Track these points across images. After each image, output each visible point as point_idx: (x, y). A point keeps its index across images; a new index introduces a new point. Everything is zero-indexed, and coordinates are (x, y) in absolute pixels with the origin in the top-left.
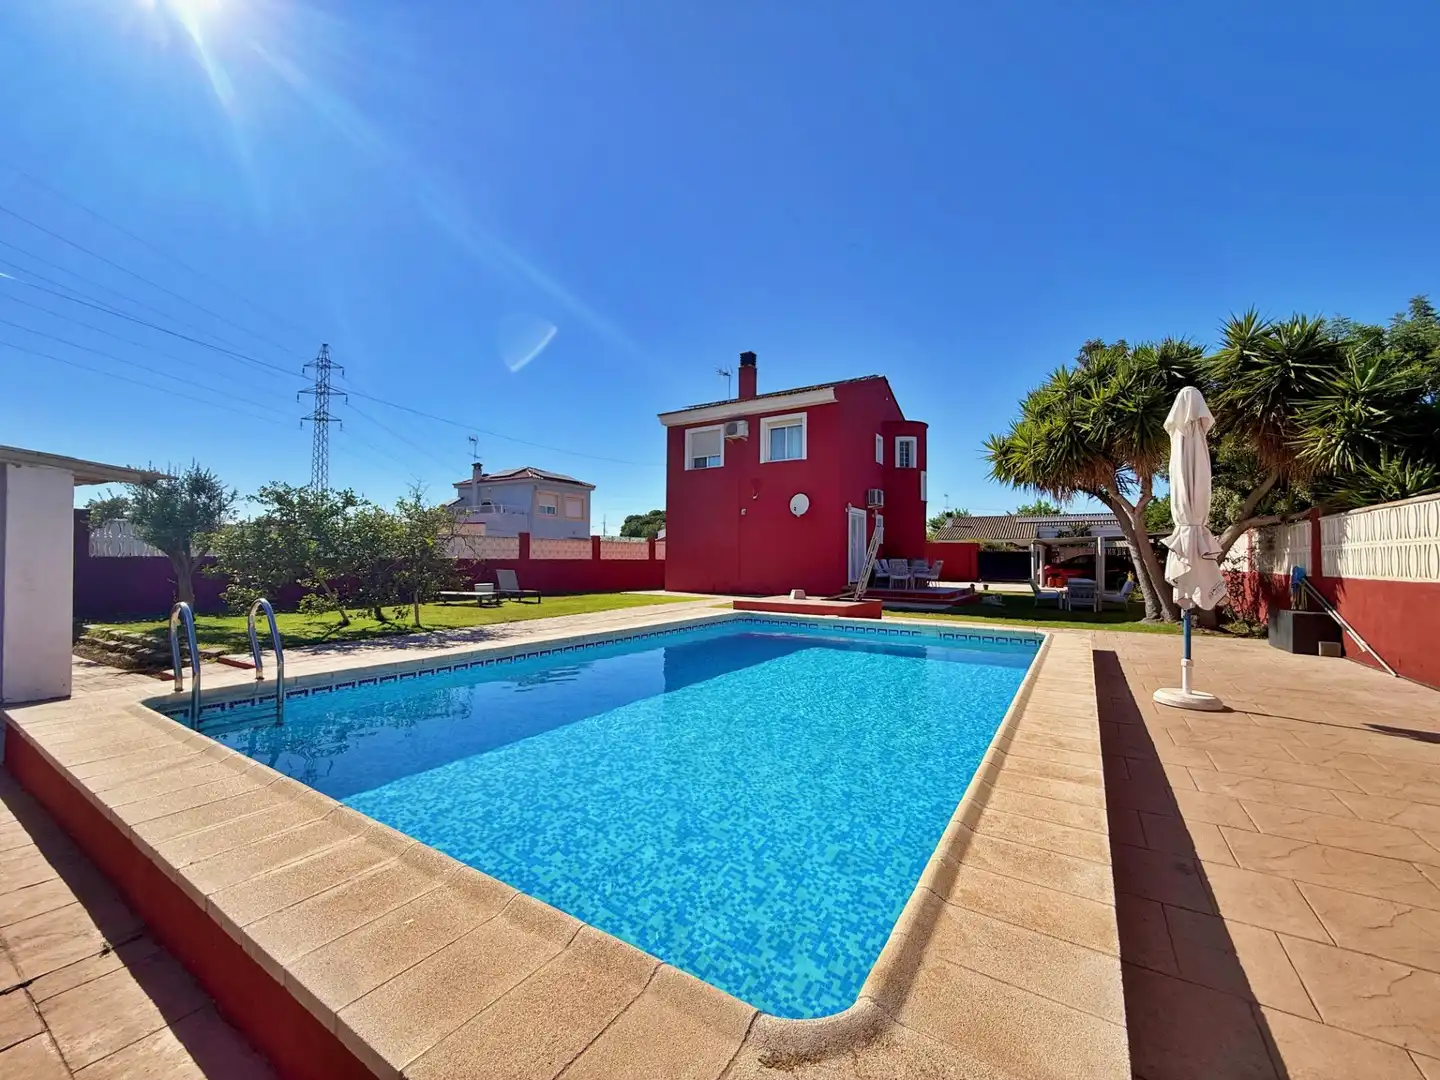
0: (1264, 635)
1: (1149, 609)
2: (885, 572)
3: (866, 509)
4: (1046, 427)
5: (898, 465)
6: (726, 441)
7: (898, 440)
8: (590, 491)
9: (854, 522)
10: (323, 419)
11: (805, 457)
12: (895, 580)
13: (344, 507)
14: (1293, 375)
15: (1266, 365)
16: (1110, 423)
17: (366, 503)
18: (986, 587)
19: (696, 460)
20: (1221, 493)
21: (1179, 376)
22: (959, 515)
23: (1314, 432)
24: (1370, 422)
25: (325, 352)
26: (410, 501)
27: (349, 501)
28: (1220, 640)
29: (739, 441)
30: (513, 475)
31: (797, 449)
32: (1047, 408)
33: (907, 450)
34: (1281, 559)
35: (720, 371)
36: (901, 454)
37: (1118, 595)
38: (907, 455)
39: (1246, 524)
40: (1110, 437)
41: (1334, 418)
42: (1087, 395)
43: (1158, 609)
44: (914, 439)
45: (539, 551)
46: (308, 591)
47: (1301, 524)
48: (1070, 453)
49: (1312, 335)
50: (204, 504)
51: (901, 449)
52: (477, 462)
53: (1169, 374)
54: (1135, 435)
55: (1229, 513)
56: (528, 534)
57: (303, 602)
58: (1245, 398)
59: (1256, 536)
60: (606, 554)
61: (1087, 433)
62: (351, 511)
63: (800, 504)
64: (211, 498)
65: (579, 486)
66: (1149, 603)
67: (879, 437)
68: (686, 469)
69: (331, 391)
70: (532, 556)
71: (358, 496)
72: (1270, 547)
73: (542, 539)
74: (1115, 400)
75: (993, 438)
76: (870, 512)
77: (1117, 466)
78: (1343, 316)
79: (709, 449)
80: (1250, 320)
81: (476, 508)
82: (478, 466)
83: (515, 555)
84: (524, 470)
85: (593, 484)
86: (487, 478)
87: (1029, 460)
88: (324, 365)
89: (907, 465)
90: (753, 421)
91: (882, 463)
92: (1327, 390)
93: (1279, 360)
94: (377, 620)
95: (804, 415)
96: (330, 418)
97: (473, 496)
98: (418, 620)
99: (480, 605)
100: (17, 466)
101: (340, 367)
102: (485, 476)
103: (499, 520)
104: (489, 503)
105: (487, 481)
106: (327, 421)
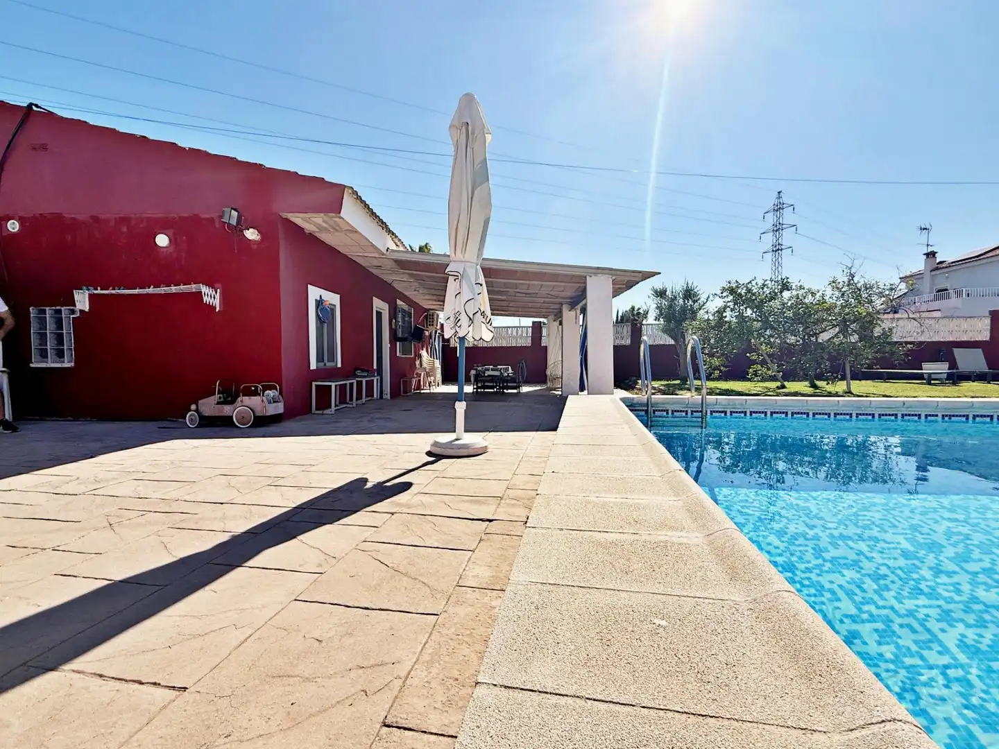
10: (778, 249)
13: (781, 292)
17: (801, 287)
25: (779, 197)
27: (785, 286)
30: (977, 256)
46: (754, 362)
50: (691, 305)
52: (930, 249)
57: (751, 370)
62: (786, 294)
64: (695, 302)
69: (784, 226)
71: (794, 281)
81: (928, 296)
82: (931, 255)
83: (984, 336)
86: (944, 265)
88: (778, 208)
94: (810, 387)
96: (783, 247)
97: (925, 285)
98: (848, 385)
99: (930, 384)
100: (591, 276)
101: (792, 205)
102: (941, 263)
103: (960, 305)
104: (947, 290)
105: (943, 268)
106: (781, 250)
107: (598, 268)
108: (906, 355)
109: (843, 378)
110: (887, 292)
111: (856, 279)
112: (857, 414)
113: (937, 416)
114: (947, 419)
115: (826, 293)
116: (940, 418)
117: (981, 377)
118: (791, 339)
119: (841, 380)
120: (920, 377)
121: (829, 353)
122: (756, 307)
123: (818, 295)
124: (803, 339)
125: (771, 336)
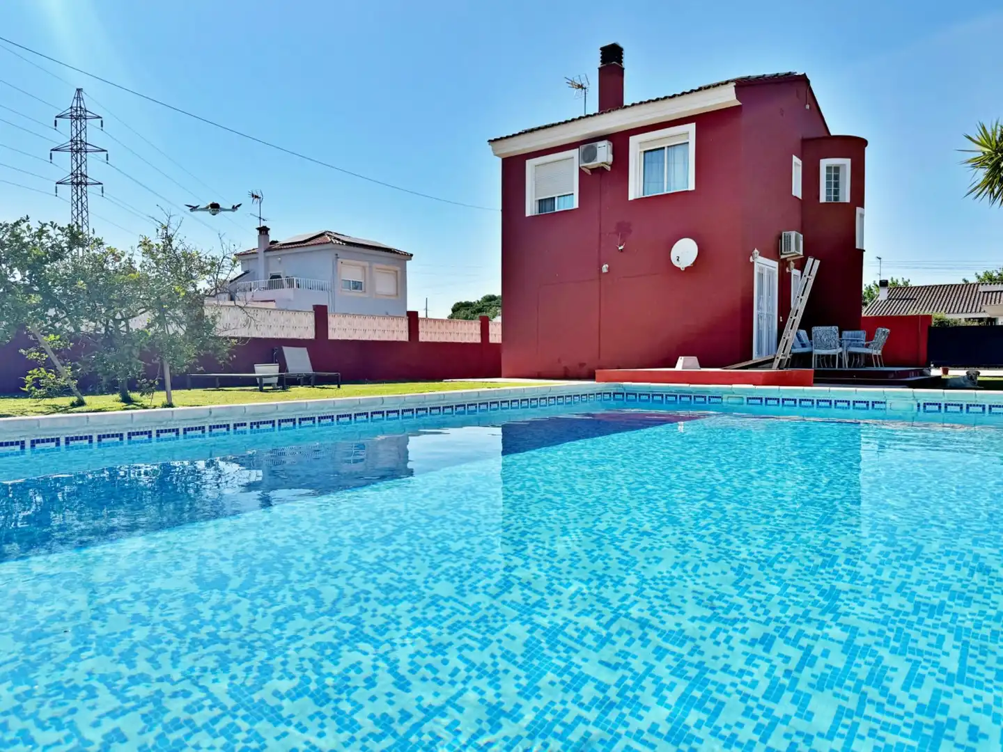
2: (803, 345)
3: (778, 259)
5: (823, 199)
6: (581, 171)
7: (824, 163)
8: (405, 260)
9: (761, 275)
10: (81, 183)
11: (692, 187)
12: (819, 356)
18: (945, 371)
19: (540, 201)
22: (896, 287)
25: (79, 98)
26: (157, 241)
29: (599, 171)
30: (305, 241)
31: (681, 175)
33: (837, 177)
35: (572, 82)
36: (828, 184)
38: (837, 185)
44: (847, 162)
45: (339, 330)
46: (34, 364)
51: (828, 177)
52: (263, 224)
56: (325, 308)
57: (28, 378)
60: (426, 335)
63: (685, 252)
65: (392, 255)
67: (796, 161)
68: (528, 214)
69: (88, 147)
70: (332, 335)
73: (345, 315)
75: (984, 128)
76: (784, 264)
79: (558, 185)
81: (263, 282)
82: (264, 231)
83: (310, 334)
84: (322, 235)
85: (409, 252)
86: (276, 246)
88: (78, 115)
89: (836, 199)
90: (620, 141)
91: (800, 196)
94: (122, 401)
95: (691, 128)
96: (89, 181)
97: (260, 268)
98: (169, 396)
99: (261, 390)
101: (99, 117)
102: (274, 242)
103: (292, 297)
104: (279, 277)
105: (275, 249)
106: (86, 184)
108: (231, 353)
109: (162, 387)
110: (209, 268)
111: (175, 244)
112: (158, 431)
113: (245, 424)
114: (255, 427)
115: (134, 258)
116: (248, 428)
117: (307, 381)
118: (87, 326)
119: (158, 389)
120: (252, 382)
121: (141, 349)
122: (29, 267)
123: (123, 260)
124: (107, 326)
125: (56, 319)
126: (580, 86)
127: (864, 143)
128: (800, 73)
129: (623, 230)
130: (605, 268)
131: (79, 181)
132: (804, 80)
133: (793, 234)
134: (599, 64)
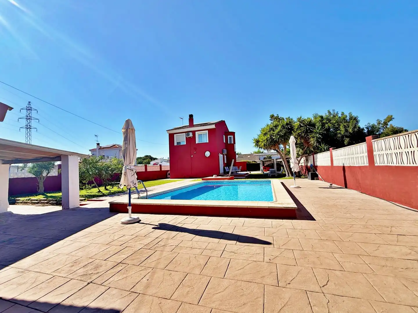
0: (307, 178)
1: (287, 175)
2: (228, 170)
3: (222, 154)
4: (266, 138)
5: (229, 143)
6: (186, 137)
7: (229, 136)
9: (220, 157)
11: (208, 142)
14: (308, 129)
15: (304, 126)
16: (278, 137)
18: (250, 173)
19: (177, 143)
20: (298, 149)
21: (290, 127)
23: (312, 139)
24: (319, 138)
25: (29, 104)
28: (300, 179)
29: (190, 137)
30: (111, 147)
31: (205, 139)
32: (266, 133)
33: (231, 139)
34: (309, 162)
35: (180, 118)
37: (280, 172)
38: (231, 140)
39: (303, 156)
40: (279, 140)
41: (314, 137)
42: (274, 131)
43: (289, 174)
44: (232, 136)
47: (311, 156)
48: (271, 143)
49: (310, 122)
51: (229, 139)
52: (98, 143)
53: (288, 127)
54: (283, 139)
55: (300, 153)
58: (301, 132)
59: (305, 158)
60: (149, 170)
61: (274, 139)
63: (208, 154)
66: (287, 173)
67: (224, 136)
68: (175, 145)
69: (32, 118)
72: (307, 160)
74: (279, 132)
75: (254, 138)
76: (223, 155)
77: (279, 144)
78: (317, 113)
79: (181, 140)
80: (301, 118)
82: (98, 144)
84: (115, 145)
87: (263, 144)
88: (29, 109)
89: (231, 143)
90: (194, 132)
91: (225, 142)
92: (313, 132)
93: (306, 126)
95: (207, 131)
96: (32, 127)
97: (97, 153)
100: (70, 156)
101: (36, 110)
102: (101, 147)
105: (102, 149)
106: (31, 128)
107: (73, 153)
126: (182, 118)
127: (235, 133)
128: (223, 120)
129: (195, 149)
130: (192, 156)
131: (28, 127)
132: (224, 121)
133: (225, 150)
134: (189, 118)
